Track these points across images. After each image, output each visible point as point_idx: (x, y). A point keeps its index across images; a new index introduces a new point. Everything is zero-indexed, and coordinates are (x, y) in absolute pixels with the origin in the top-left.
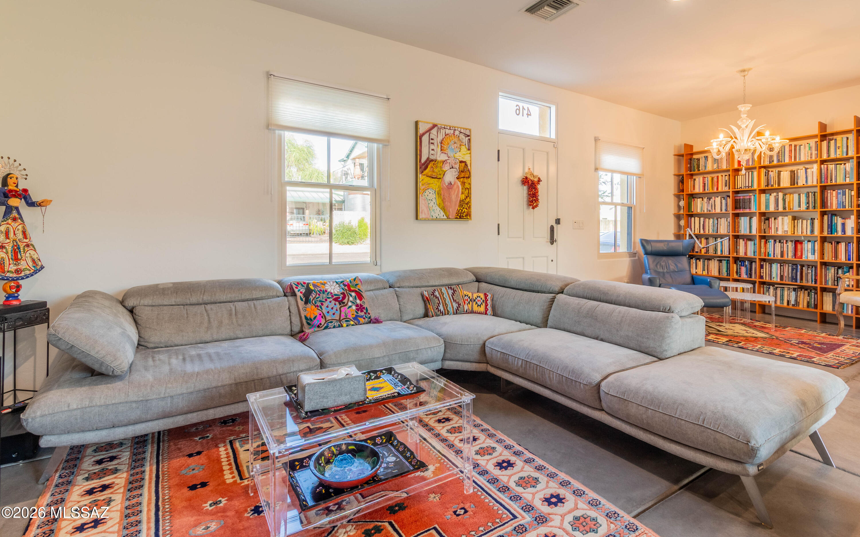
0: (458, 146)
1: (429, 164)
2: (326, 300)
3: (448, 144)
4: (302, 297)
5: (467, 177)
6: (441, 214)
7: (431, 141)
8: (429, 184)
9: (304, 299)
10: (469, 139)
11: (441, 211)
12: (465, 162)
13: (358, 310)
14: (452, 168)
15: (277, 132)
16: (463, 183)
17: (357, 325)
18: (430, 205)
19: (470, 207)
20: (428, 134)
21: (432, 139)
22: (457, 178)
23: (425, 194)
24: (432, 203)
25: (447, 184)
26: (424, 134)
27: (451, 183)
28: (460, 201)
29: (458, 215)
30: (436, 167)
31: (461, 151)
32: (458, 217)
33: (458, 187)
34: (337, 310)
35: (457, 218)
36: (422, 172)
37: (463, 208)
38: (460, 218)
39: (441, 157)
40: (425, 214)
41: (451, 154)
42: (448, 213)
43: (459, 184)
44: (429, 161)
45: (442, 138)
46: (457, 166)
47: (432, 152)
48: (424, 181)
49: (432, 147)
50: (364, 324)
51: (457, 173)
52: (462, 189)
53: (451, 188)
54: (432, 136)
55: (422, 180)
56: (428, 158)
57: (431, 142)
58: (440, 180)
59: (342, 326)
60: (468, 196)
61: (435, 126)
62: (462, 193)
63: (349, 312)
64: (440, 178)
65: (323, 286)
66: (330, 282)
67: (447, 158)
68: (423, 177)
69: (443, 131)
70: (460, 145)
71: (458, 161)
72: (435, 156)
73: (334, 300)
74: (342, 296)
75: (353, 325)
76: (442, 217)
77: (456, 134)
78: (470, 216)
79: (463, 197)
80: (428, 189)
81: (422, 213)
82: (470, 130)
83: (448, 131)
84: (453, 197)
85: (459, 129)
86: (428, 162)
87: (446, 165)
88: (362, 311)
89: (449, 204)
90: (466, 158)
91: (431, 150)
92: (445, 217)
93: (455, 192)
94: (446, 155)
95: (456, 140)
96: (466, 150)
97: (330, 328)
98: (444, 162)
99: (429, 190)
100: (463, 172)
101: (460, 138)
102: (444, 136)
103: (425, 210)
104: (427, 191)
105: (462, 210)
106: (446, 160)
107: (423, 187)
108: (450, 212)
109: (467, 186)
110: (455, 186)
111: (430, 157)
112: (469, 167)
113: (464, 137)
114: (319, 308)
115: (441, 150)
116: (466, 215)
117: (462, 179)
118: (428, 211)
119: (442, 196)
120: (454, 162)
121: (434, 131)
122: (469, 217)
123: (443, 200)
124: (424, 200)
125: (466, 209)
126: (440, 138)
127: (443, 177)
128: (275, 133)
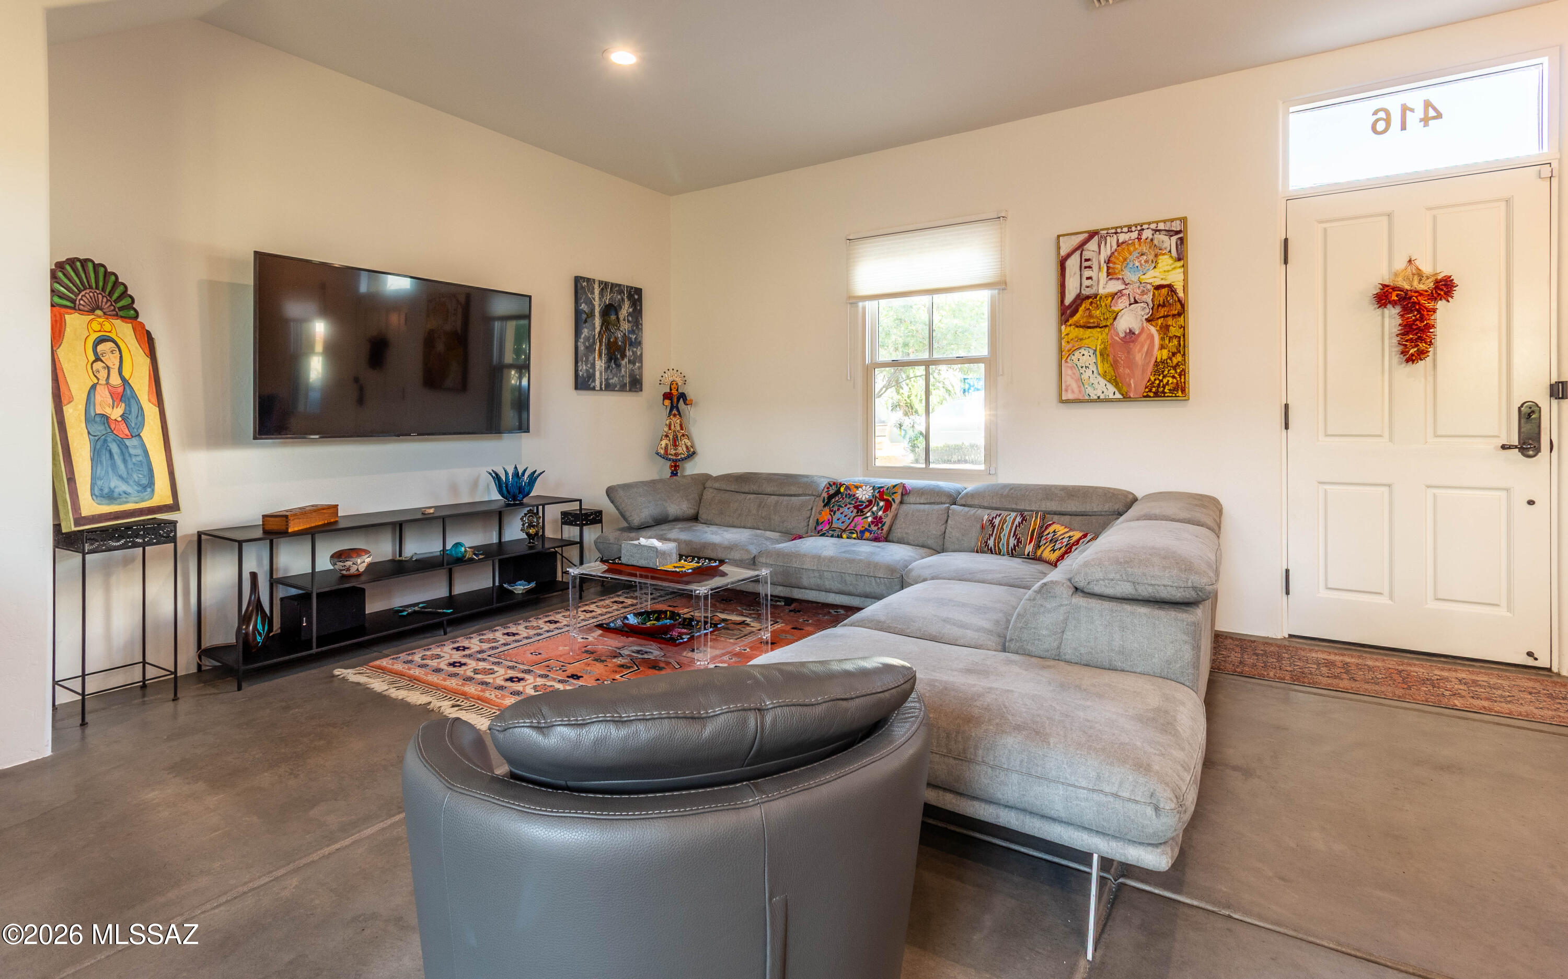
0: (1151, 257)
1: (1080, 305)
2: (846, 506)
3: (1125, 260)
4: (826, 499)
5: (1174, 315)
6: (1110, 391)
7: (1087, 264)
8: (1081, 339)
9: (826, 501)
10: (1181, 239)
11: (1109, 385)
12: (1170, 287)
13: (872, 522)
14: (1136, 302)
15: (861, 304)
16: (1165, 329)
17: (859, 539)
18: (1085, 376)
19: (1183, 373)
20: (1078, 252)
21: (1087, 260)
22: (1148, 320)
23: (1073, 358)
24: (1089, 372)
25: (1122, 335)
26: (1069, 255)
27: (1131, 332)
28: (1156, 364)
29: (1150, 391)
30: (1097, 308)
31: (1157, 267)
32: (1151, 394)
33: (1151, 337)
34: (849, 519)
35: (1148, 396)
36: (1067, 321)
37: (1164, 377)
38: (1156, 394)
39: (1106, 287)
40: (1073, 392)
41: (1130, 276)
42: (1125, 389)
43: (1153, 330)
44: (1080, 299)
45: (1109, 253)
46: (1148, 298)
47: (1088, 282)
48: (1071, 336)
49: (1087, 273)
50: (868, 540)
51: (1147, 311)
52: (1163, 339)
53: (1133, 342)
54: (1087, 255)
55: (1067, 334)
56: (1078, 296)
57: (1085, 264)
58: (1107, 330)
59: (842, 537)
60: (1181, 349)
61: (1092, 234)
62: (1162, 347)
63: (861, 523)
64: (1106, 326)
65: (855, 489)
66: (866, 486)
67: (1123, 287)
68: (1069, 329)
69: (1112, 241)
70: (1156, 256)
71: (1149, 287)
72: (1095, 288)
73: (855, 507)
74: (867, 503)
75: (854, 539)
76: (1111, 396)
77: (1144, 237)
78: (1183, 391)
79: (1165, 354)
80: (1080, 348)
81: (1066, 390)
82: (1184, 220)
83: (1122, 237)
84: (1139, 357)
85: (1153, 226)
86: (1079, 301)
87: (1120, 301)
88: (877, 525)
89: (1127, 371)
90: (1175, 278)
91: (1084, 279)
92: (1118, 396)
93: (1142, 346)
94: (1120, 282)
95: (1145, 249)
96: (1171, 261)
97: (827, 536)
98: (1113, 296)
99: (1082, 351)
100: (1164, 306)
101: (1156, 242)
102: (1115, 247)
103: (1074, 385)
104: (1077, 353)
105: (1161, 381)
106: (1120, 291)
107: (1069, 346)
108: (1130, 385)
109: (1174, 331)
110: (1144, 336)
111: (1083, 292)
112: (1181, 294)
113: (1166, 238)
114: (832, 513)
115: (1108, 274)
116: (1175, 389)
117: (1160, 322)
118: (1079, 387)
119: (1110, 358)
120: (1139, 291)
121: (1092, 245)
122: (1180, 394)
123: (1115, 365)
124: (1071, 368)
125: (1173, 377)
126: (1105, 253)
127: (1112, 324)
128: (857, 306)
